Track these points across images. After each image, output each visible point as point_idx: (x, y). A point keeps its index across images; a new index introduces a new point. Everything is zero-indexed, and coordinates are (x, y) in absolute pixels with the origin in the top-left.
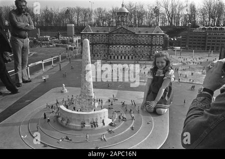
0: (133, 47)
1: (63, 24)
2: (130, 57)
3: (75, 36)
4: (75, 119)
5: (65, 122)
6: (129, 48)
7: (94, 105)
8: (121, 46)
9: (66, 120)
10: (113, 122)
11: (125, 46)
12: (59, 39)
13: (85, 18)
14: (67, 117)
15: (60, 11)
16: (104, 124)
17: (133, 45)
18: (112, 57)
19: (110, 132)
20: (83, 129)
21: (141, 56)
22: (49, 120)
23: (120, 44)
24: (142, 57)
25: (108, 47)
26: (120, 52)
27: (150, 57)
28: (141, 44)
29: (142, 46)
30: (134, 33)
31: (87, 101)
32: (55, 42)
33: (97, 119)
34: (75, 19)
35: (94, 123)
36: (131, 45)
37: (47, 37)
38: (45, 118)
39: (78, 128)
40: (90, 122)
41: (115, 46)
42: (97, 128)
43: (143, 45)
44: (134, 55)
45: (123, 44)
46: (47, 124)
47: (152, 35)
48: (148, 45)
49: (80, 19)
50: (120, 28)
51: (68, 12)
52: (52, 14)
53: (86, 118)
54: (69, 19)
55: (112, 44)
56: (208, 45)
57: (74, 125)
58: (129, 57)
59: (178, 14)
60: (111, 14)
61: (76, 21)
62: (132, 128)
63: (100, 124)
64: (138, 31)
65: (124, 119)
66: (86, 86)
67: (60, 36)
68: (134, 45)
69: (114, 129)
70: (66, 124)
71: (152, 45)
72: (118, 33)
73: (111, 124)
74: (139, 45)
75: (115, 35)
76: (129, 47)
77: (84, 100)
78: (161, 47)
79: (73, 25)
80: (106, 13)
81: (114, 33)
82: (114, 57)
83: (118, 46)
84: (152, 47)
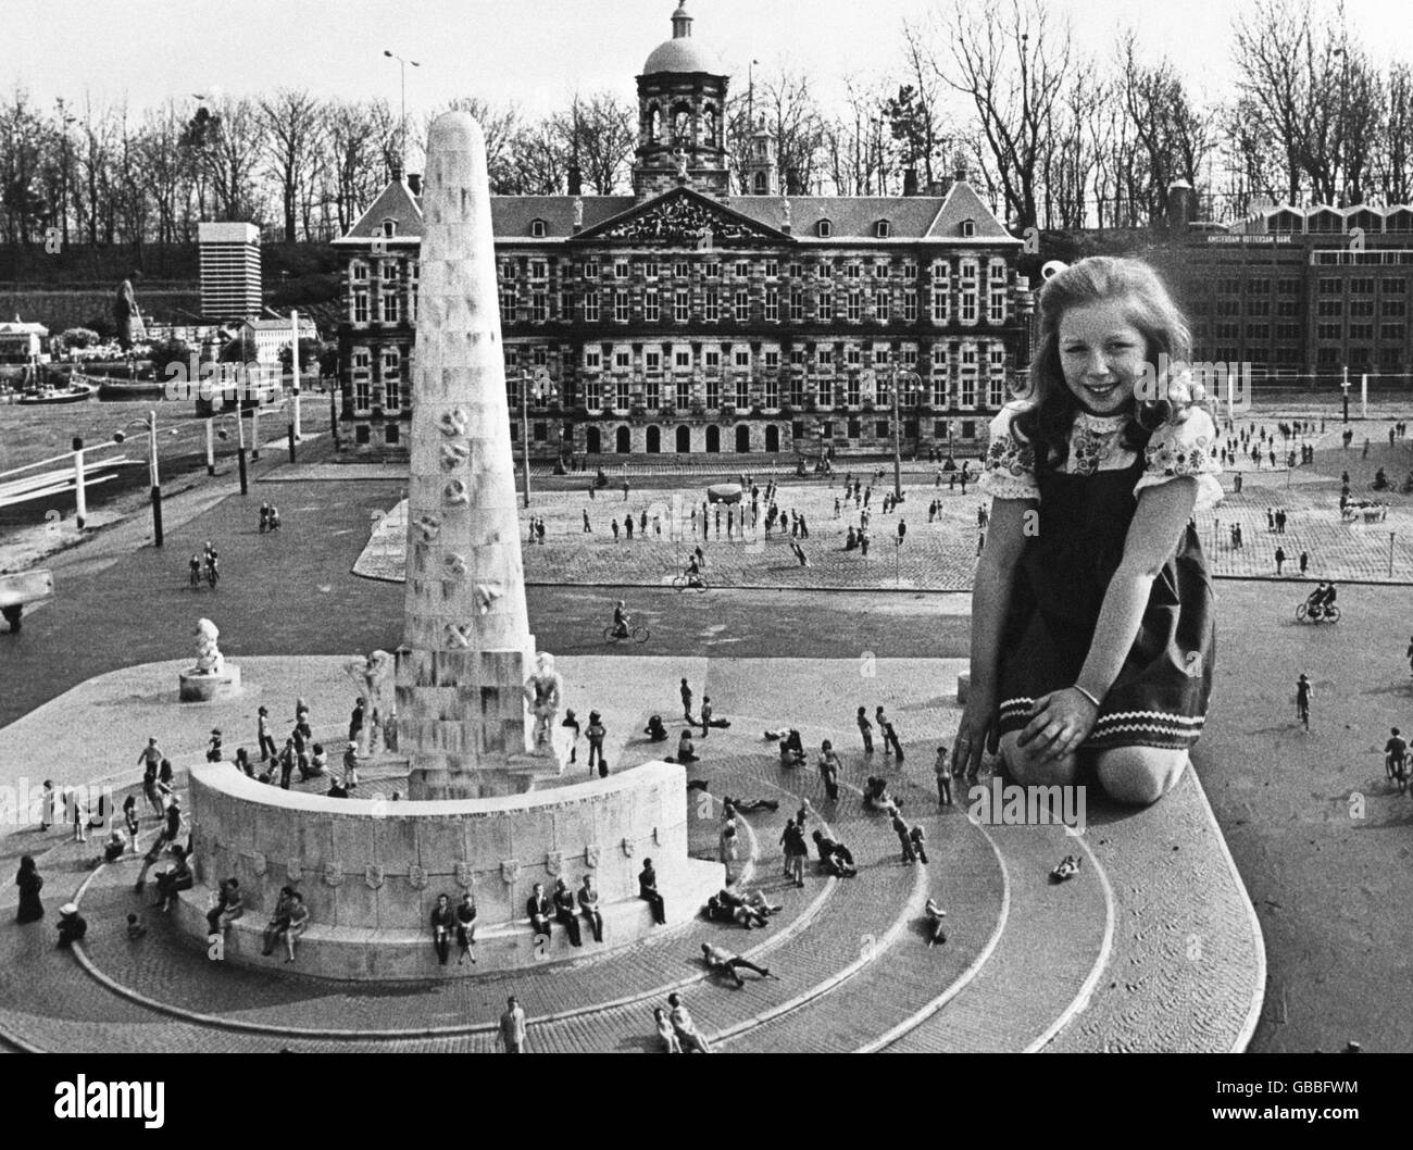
0: (774, 348)
1: (167, 223)
2: (758, 432)
3: (265, 316)
4: (361, 882)
5: (252, 924)
6: (741, 360)
7: (541, 741)
8: (682, 346)
9: (271, 899)
10: (733, 891)
11: (711, 346)
12: (126, 344)
13: (347, 176)
14: (274, 870)
15: (135, 126)
16: (657, 912)
17: (773, 334)
18: (610, 443)
19: (722, 973)
20: (451, 968)
21: (844, 426)
22: (72, 928)
23: (665, 328)
24: (855, 430)
25: (574, 358)
26: (669, 392)
27: (912, 430)
28: (840, 328)
29: (851, 345)
30: (779, 239)
31: (473, 710)
32: (92, 368)
33: (585, 859)
34: (263, 183)
35: (559, 899)
36: (756, 331)
37: (18, 327)
38: (30, 909)
39: (402, 970)
40: (519, 893)
41: (624, 348)
42: (588, 952)
43: (852, 331)
44: (786, 415)
45: (696, 329)
46: (57, 961)
47: (924, 253)
48: (897, 332)
49: (310, 186)
50: (671, 198)
51: (203, 126)
52: (65, 147)
53: (480, 861)
54: (219, 185)
55: (607, 332)
56: (1328, 343)
57: (360, 937)
58: (743, 434)
59: (1074, 144)
60: (563, 144)
61: (277, 203)
62: (928, 927)
63: (622, 916)
64: (809, 222)
65: (834, 862)
66: (463, 557)
67: (136, 322)
68: (784, 336)
69: (759, 949)
70: (272, 941)
71: (923, 332)
72: (645, 238)
73: (720, 912)
74: (826, 331)
75: (622, 256)
76: (741, 347)
77: (437, 699)
78: (999, 348)
79: (251, 232)
80: (518, 142)
81: (619, 243)
82: (623, 435)
83: (653, 346)
84: (925, 348)
